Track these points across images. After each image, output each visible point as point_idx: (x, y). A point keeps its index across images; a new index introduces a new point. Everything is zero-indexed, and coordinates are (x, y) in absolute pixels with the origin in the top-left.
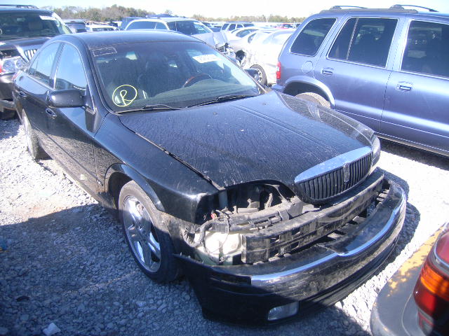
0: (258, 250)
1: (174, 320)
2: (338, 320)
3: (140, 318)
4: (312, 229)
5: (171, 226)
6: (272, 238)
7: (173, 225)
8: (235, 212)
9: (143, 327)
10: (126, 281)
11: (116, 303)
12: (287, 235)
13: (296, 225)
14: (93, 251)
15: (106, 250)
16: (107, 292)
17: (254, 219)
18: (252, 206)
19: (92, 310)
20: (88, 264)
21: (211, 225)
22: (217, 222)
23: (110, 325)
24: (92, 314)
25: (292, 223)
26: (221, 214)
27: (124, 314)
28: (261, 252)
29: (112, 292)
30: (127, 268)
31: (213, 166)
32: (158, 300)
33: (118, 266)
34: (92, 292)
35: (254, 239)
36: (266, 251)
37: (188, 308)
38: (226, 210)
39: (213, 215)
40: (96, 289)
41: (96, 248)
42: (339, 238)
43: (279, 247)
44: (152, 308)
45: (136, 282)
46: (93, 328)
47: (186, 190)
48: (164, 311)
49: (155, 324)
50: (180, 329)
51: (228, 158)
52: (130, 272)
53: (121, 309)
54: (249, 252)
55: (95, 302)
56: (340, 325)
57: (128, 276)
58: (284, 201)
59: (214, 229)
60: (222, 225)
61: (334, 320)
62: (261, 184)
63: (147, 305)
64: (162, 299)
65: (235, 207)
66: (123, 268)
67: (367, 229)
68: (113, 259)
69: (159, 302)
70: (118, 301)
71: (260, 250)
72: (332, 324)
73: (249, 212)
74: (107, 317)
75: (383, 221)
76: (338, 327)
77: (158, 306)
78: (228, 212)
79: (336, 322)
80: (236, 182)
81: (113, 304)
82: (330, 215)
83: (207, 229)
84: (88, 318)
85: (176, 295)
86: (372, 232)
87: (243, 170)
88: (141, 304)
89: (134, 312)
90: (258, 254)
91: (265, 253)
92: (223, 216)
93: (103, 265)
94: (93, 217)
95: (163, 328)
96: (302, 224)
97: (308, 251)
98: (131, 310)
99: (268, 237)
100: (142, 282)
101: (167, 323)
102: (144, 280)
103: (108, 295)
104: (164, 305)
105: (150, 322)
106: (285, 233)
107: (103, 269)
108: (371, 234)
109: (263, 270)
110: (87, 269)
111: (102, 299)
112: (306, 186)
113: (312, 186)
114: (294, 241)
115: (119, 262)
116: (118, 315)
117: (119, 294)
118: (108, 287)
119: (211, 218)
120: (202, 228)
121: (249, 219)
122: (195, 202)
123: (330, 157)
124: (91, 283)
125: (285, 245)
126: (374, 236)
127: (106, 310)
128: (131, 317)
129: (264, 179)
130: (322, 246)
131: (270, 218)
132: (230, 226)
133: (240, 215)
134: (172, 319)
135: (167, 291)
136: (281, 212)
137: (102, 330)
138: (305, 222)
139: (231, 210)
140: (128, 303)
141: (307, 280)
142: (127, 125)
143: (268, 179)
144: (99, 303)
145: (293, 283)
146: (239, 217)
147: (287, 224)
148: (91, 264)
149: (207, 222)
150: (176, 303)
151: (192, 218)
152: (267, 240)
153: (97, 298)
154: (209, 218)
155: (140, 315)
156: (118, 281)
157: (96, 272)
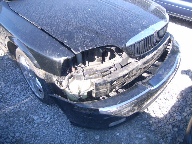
0: (102, 90)
1: (55, 128)
2: (147, 121)
3: (35, 128)
4: (134, 73)
5: (46, 76)
6: (111, 82)
7: (48, 76)
8: (87, 65)
9: (37, 134)
10: (27, 102)
11: (21, 119)
12: (120, 79)
13: (126, 72)
14: (8, 84)
15: (15, 83)
16: (16, 111)
17: (100, 70)
18: (98, 61)
19: (7, 124)
20: (5, 93)
21: (72, 76)
22: (76, 74)
23: (18, 134)
24: (7, 127)
25: (123, 71)
26: (78, 68)
27: (26, 125)
28: (104, 91)
29: (19, 111)
30: (27, 94)
31: (71, 36)
32: (45, 114)
33: (22, 94)
34: (7, 112)
35: (100, 84)
36: (108, 90)
37: (63, 118)
38: (81, 65)
39: (73, 69)
40: (9, 110)
41: (10, 82)
42: (149, 77)
43: (115, 87)
44: (42, 120)
45: (33, 103)
46: (8, 137)
47: (53, 55)
48: (49, 122)
49: (44, 131)
50: (59, 133)
51: (81, 30)
52: (29, 96)
53: (24, 122)
54: (97, 91)
55: (9, 119)
56: (148, 124)
57: (28, 100)
58: (117, 56)
59: (74, 78)
60: (79, 76)
61: (144, 120)
62: (104, 47)
63: (39, 118)
64: (48, 114)
65: (87, 62)
66: (25, 95)
67: (163, 70)
68: (19, 89)
69: (46, 116)
70: (22, 117)
71: (104, 90)
72: (143, 123)
73: (96, 65)
74: (16, 128)
75: (171, 64)
76: (147, 125)
77: (46, 119)
78: (83, 66)
79: (145, 122)
80: (87, 48)
81: (19, 119)
82: (144, 63)
83: (70, 78)
84: (5, 130)
85: (56, 111)
86: (166, 71)
87: (92, 39)
88: (36, 118)
89: (32, 124)
90: (103, 92)
91: (107, 91)
92: (79, 70)
93: (13, 93)
94: (8, 63)
95: (49, 133)
96: (129, 71)
97: (133, 88)
98: (30, 123)
99: (109, 82)
100: (36, 103)
101: (51, 130)
102: (37, 102)
103: (16, 113)
104: (49, 118)
105: (41, 130)
106: (119, 78)
107: (13, 96)
108: (166, 72)
109: (107, 104)
110: (4, 96)
111: (13, 116)
112: (133, 47)
113: (136, 47)
114: (124, 81)
115: (22, 91)
116: (22, 127)
117: (23, 112)
118: (16, 108)
119: (72, 71)
120: (67, 78)
121: (96, 71)
122: (59, 63)
123: (146, 28)
124: (7, 106)
125: (119, 84)
126: (167, 74)
127: (15, 124)
128: (30, 128)
129: (106, 45)
130: (140, 83)
131: (109, 68)
132: (84, 76)
133: (91, 67)
134: (54, 127)
135: (50, 108)
136: (116, 64)
137: (13, 137)
138: (131, 69)
139: (84, 64)
140: (28, 118)
141: (132, 107)
142: (13, 9)
143: (109, 45)
144: (11, 119)
145: (125, 110)
146: (90, 69)
147: (120, 72)
148: (7, 93)
149: (70, 74)
150: (56, 116)
151: (59, 73)
152: (109, 84)
153: (10, 116)
154: (71, 71)
155: (35, 126)
156: (22, 103)
157: (9, 98)
